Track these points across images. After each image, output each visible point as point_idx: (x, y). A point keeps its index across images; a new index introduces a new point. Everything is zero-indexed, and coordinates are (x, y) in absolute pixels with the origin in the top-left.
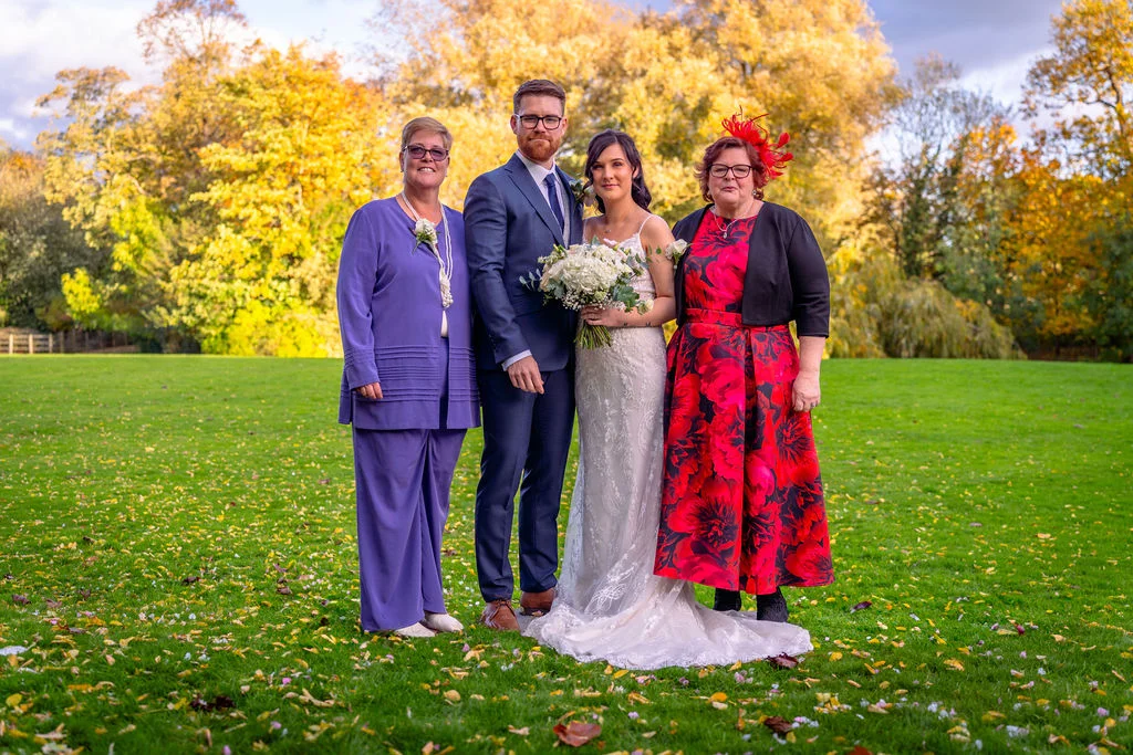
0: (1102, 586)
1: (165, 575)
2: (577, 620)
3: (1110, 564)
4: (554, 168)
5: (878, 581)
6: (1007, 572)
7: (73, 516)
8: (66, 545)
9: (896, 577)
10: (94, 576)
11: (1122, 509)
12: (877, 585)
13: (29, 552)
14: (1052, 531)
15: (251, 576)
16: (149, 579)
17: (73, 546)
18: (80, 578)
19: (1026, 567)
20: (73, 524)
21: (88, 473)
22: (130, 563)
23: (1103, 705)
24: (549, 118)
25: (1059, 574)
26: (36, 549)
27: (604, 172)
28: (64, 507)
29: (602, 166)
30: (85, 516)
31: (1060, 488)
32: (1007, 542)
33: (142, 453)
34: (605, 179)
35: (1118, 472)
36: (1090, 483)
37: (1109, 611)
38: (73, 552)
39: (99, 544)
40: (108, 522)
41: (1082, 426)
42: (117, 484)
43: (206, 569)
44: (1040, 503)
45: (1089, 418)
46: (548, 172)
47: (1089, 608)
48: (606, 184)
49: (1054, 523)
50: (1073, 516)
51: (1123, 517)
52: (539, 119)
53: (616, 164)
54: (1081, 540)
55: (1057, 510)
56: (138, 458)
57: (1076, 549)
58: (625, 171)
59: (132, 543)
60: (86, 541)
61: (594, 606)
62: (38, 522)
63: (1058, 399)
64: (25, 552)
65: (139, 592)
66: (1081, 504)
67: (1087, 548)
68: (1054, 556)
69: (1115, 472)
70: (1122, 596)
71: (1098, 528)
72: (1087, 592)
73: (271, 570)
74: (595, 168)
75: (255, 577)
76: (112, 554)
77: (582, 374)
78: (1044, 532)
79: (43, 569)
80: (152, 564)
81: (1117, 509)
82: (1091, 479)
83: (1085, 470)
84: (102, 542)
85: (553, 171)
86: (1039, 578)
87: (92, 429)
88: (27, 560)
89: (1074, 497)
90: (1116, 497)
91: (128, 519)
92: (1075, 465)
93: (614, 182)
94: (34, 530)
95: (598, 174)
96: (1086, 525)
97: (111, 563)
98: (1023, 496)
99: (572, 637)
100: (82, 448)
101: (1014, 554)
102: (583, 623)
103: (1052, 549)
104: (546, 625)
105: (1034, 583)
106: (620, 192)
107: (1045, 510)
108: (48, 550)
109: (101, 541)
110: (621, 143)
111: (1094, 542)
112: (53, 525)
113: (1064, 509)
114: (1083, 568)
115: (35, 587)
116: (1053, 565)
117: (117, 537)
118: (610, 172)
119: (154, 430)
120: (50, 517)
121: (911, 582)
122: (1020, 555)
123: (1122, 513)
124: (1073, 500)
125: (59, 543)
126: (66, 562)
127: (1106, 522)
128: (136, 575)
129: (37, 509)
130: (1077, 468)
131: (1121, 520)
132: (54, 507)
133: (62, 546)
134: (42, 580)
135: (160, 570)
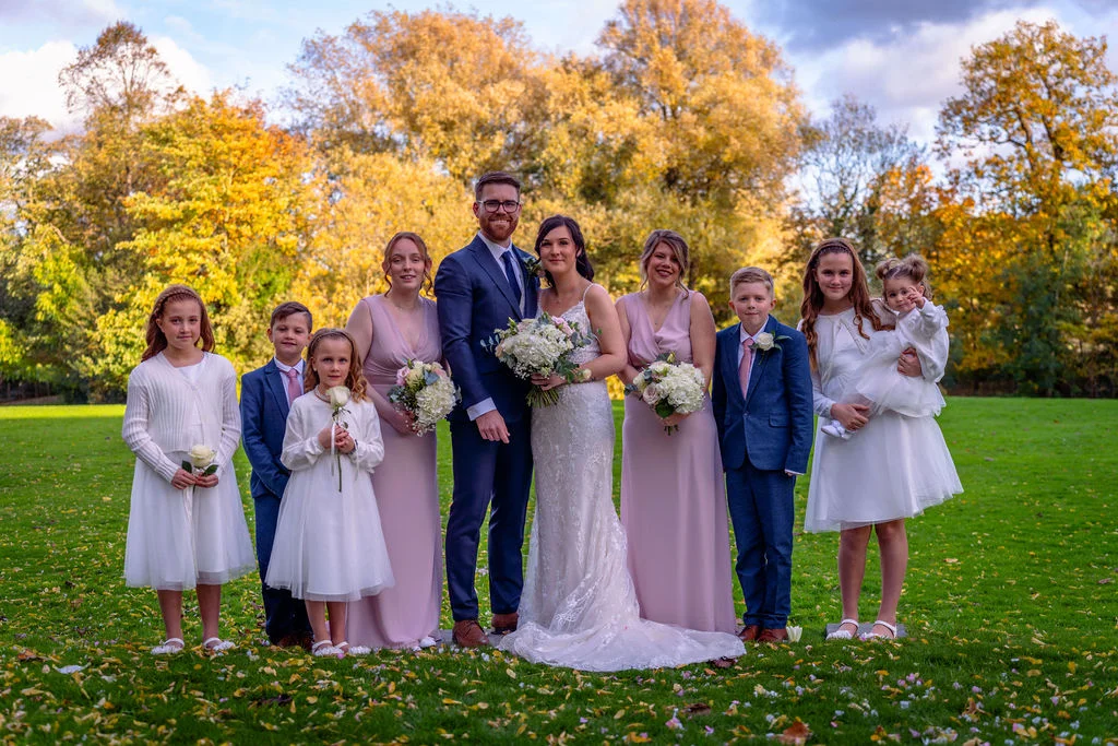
0: (1000, 603)
1: (150, 615)
2: (543, 634)
3: (1009, 584)
4: (510, 247)
5: (801, 603)
6: (916, 593)
7: (50, 563)
8: (50, 589)
9: (818, 600)
10: (84, 616)
11: (1024, 535)
12: (800, 607)
13: (16, 597)
14: (959, 555)
15: (230, 613)
16: (135, 618)
17: (57, 590)
18: (71, 618)
19: (935, 588)
20: (51, 571)
21: (51, 523)
22: (115, 604)
23: (977, 684)
24: (508, 203)
25: (963, 594)
26: (23, 594)
27: (552, 250)
28: (39, 555)
29: (549, 244)
30: (61, 563)
31: (968, 517)
32: (918, 567)
33: (100, 503)
34: (553, 255)
35: (1022, 501)
36: (995, 512)
37: (1005, 624)
38: (58, 595)
39: (81, 588)
40: (84, 568)
41: (992, 459)
42: (82, 532)
43: (187, 607)
44: (949, 531)
45: (998, 451)
46: (504, 250)
47: (988, 622)
48: (553, 258)
49: (961, 550)
50: (979, 542)
51: (1024, 542)
52: (500, 204)
53: (563, 243)
54: (983, 562)
55: (964, 537)
56: (98, 508)
57: (980, 571)
58: (570, 249)
59: (111, 586)
60: (68, 585)
61: (554, 626)
62: (17, 569)
63: (971, 434)
64: (12, 597)
65: (130, 629)
66: (988, 531)
67: (989, 571)
68: (960, 578)
69: (1020, 501)
70: (1018, 612)
71: (1000, 552)
72: (986, 609)
73: (247, 607)
74: (544, 245)
75: (233, 614)
76: (96, 597)
77: (537, 422)
78: (952, 557)
79: (33, 611)
80: (135, 605)
81: (1020, 535)
82: (998, 509)
83: (992, 501)
84: (84, 586)
85: (510, 249)
86: (945, 597)
87: (45, 480)
88: (17, 604)
89: (981, 526)
90: (1019, 525)
91: (103, 565)
92: (985, 496)
93: (560, 257)
94: (16, 577)
95: (545, 251)
96: (990, 549)
97: (97, 604)
98: (934, 526)
99: (540, 649)
100: (40, 499)
101: (924, 577)
102: (549, 637)
103: (958, 572)
104: (517, 640)
105: (940, 601)
106: (566, 267)
107: (954, 537)
108: (34, 595)
109: (82, 585)
110: (568, 226)
111: (996, 564)
112: (33, 572)
113: (972, 536)
114: (985, 588)
115: (31, 627)
116: (958, 586)
117: (96, 581)
118: (557, 249)
119: (107, 480)
120: (27, 564)
121: (831, 603)
122: (928, 578)
123: (1022, 539)
124: (980, 528)
125: (43, 588)
126: (52, 604)
127: (1009, 547)
128: (123, 614)
129: (14, 558)
130: (984, 499)
131: (1021, 545)
132: (28, 556)
133: (46, 590)
134: (36, 621)
135: (145, 609)
